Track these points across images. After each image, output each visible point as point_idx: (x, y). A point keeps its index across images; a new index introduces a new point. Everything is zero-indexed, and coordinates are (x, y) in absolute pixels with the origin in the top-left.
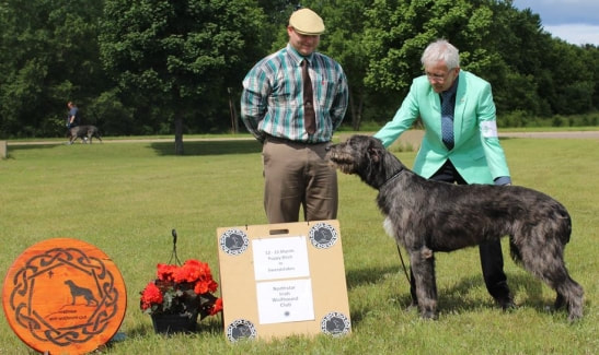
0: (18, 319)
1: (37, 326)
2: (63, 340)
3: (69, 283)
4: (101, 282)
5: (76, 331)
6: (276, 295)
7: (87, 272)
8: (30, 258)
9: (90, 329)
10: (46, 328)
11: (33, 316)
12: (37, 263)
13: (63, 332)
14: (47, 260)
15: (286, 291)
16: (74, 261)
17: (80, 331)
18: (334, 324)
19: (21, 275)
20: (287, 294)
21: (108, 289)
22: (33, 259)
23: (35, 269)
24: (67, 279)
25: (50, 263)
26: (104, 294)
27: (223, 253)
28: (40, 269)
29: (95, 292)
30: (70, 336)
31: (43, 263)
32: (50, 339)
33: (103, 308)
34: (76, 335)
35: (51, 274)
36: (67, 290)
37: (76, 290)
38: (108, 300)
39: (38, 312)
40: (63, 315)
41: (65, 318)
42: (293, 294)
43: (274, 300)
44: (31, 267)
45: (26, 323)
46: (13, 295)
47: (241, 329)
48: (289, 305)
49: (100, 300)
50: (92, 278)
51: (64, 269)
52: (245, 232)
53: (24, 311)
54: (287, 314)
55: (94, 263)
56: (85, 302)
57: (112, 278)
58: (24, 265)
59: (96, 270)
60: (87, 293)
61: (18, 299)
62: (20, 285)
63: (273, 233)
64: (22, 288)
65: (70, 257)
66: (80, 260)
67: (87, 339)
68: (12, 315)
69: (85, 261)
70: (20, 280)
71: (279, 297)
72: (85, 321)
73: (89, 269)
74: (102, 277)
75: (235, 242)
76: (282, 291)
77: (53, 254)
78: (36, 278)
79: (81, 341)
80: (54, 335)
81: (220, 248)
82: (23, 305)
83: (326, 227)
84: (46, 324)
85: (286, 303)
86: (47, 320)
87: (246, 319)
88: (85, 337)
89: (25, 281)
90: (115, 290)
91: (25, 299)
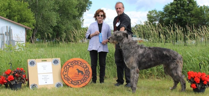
0: (64, 78)
1: (69, 80)
2: (75, 84)
3: (77, 69)
4: (86, 69)
5: (78, 81)
6: (43, 77)
7: (82, 66)
8: (68, 63)
9: (82, 81)
10: (71, 81)
11: (68, 77)
12: (70, 64)
13: (75, 82)
14: (72, 63)
15: (46, 76)
16: (79, 64)
17: (79, 82)
18: (58, 85)
19: (66, 67)
20: (46, 77)
21: (87, 71)
22: (69, 63)
23: (69, 66)
24: (77, 68)
25: (73, 64)
26: (86, 72)
27: (29, 66)
28: (70, 66)
29: (84, 72)
30: (77, 83)
31: (71, 64)
32: (72, 83)
33: (86, 76)
34: (78, 83)
35: (73, 67)
36: (77, 71)
37: (79, 71)
38: (87, 74)
39: (69, 76)
40: (75, 78)
41: (76, 78)
42: (48, 77)
43: (43, 79)
44: (68, 65)
45: (66, 79)
46: (63, 72)
47: (34, 86)
48: (47, 80)
49: (85, 74)
50: (83, 68)
51: (76, 66)
52: (35, 61)
53: (66, 76)
54: (46, 82)
55: (84, 64)
56: (81, 74)
57: (88, 69)
58: (66, 64)
59: (84, 66)
60: (82, 72)
61: (65, 73)
62: (65, 70)
63: (42, 61)
64: (66, 70)
65: (78, 63)
66: (80, 64)
67: (81, 84)
68: (63, 77)
69: (82, 64)
70: (65, 68)
71: (44, 78)
72: (81, 79)
73: (83, 66)
74: (86, 68)
75: (32, 63)
76: (44, 76)
77: (74, 62)
78: (69, 68)
79: (79, 84)
80: (73, 82)
81: (28, 65)
82: (66, 75)
83: (57, 60)
84: (71, 80)
85: (46, 79)
86: (71, 79)
87: (35, 84)
88: (81, 83)
89: (67, 69)
90: (89, 72)
91: (66, 73)
